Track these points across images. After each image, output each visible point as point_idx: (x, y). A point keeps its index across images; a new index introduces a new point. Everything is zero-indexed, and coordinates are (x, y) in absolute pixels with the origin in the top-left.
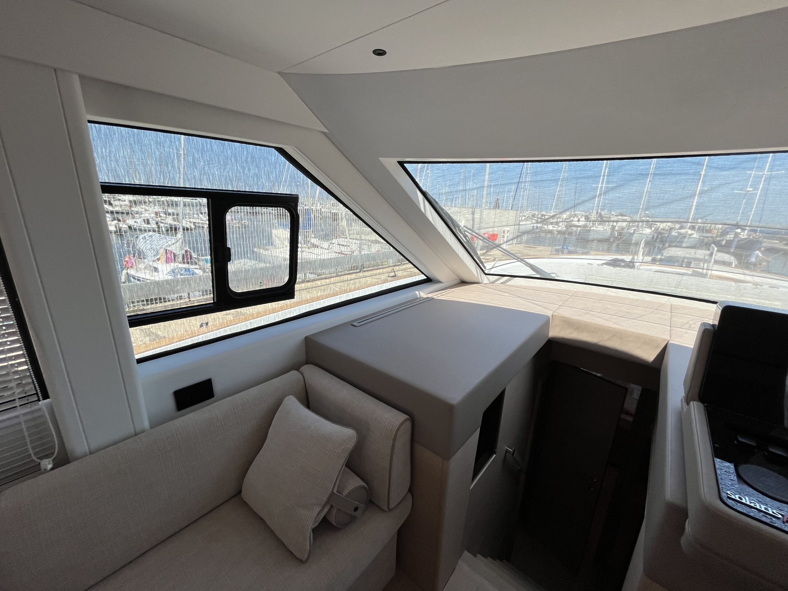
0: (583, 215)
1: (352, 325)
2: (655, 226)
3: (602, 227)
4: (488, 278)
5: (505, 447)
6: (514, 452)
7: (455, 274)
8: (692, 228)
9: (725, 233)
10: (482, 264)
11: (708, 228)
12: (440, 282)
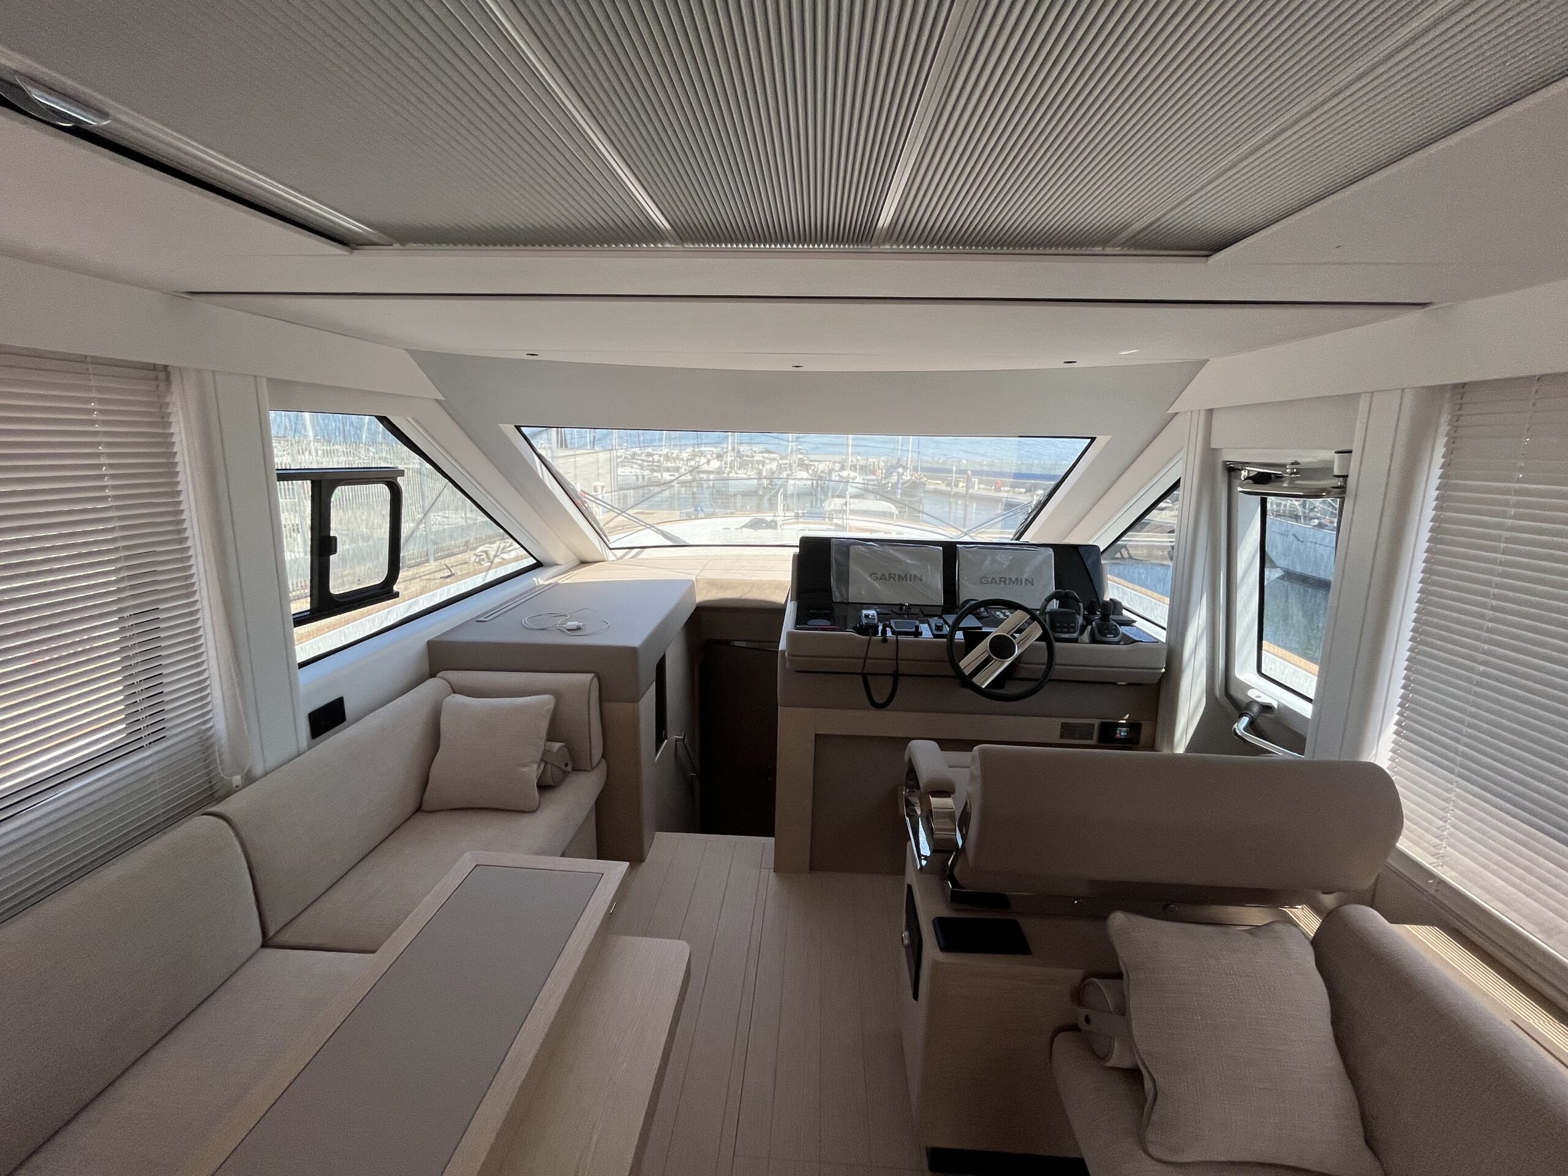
1: (477, 622)
4: (613, 554)
5: (674, 734)
6: (684, 739)
7: (574, 553)
8: (854, 468)
9: (888, 475)
10: (606, 536)
11: (871, 467)
12: (557, 565)
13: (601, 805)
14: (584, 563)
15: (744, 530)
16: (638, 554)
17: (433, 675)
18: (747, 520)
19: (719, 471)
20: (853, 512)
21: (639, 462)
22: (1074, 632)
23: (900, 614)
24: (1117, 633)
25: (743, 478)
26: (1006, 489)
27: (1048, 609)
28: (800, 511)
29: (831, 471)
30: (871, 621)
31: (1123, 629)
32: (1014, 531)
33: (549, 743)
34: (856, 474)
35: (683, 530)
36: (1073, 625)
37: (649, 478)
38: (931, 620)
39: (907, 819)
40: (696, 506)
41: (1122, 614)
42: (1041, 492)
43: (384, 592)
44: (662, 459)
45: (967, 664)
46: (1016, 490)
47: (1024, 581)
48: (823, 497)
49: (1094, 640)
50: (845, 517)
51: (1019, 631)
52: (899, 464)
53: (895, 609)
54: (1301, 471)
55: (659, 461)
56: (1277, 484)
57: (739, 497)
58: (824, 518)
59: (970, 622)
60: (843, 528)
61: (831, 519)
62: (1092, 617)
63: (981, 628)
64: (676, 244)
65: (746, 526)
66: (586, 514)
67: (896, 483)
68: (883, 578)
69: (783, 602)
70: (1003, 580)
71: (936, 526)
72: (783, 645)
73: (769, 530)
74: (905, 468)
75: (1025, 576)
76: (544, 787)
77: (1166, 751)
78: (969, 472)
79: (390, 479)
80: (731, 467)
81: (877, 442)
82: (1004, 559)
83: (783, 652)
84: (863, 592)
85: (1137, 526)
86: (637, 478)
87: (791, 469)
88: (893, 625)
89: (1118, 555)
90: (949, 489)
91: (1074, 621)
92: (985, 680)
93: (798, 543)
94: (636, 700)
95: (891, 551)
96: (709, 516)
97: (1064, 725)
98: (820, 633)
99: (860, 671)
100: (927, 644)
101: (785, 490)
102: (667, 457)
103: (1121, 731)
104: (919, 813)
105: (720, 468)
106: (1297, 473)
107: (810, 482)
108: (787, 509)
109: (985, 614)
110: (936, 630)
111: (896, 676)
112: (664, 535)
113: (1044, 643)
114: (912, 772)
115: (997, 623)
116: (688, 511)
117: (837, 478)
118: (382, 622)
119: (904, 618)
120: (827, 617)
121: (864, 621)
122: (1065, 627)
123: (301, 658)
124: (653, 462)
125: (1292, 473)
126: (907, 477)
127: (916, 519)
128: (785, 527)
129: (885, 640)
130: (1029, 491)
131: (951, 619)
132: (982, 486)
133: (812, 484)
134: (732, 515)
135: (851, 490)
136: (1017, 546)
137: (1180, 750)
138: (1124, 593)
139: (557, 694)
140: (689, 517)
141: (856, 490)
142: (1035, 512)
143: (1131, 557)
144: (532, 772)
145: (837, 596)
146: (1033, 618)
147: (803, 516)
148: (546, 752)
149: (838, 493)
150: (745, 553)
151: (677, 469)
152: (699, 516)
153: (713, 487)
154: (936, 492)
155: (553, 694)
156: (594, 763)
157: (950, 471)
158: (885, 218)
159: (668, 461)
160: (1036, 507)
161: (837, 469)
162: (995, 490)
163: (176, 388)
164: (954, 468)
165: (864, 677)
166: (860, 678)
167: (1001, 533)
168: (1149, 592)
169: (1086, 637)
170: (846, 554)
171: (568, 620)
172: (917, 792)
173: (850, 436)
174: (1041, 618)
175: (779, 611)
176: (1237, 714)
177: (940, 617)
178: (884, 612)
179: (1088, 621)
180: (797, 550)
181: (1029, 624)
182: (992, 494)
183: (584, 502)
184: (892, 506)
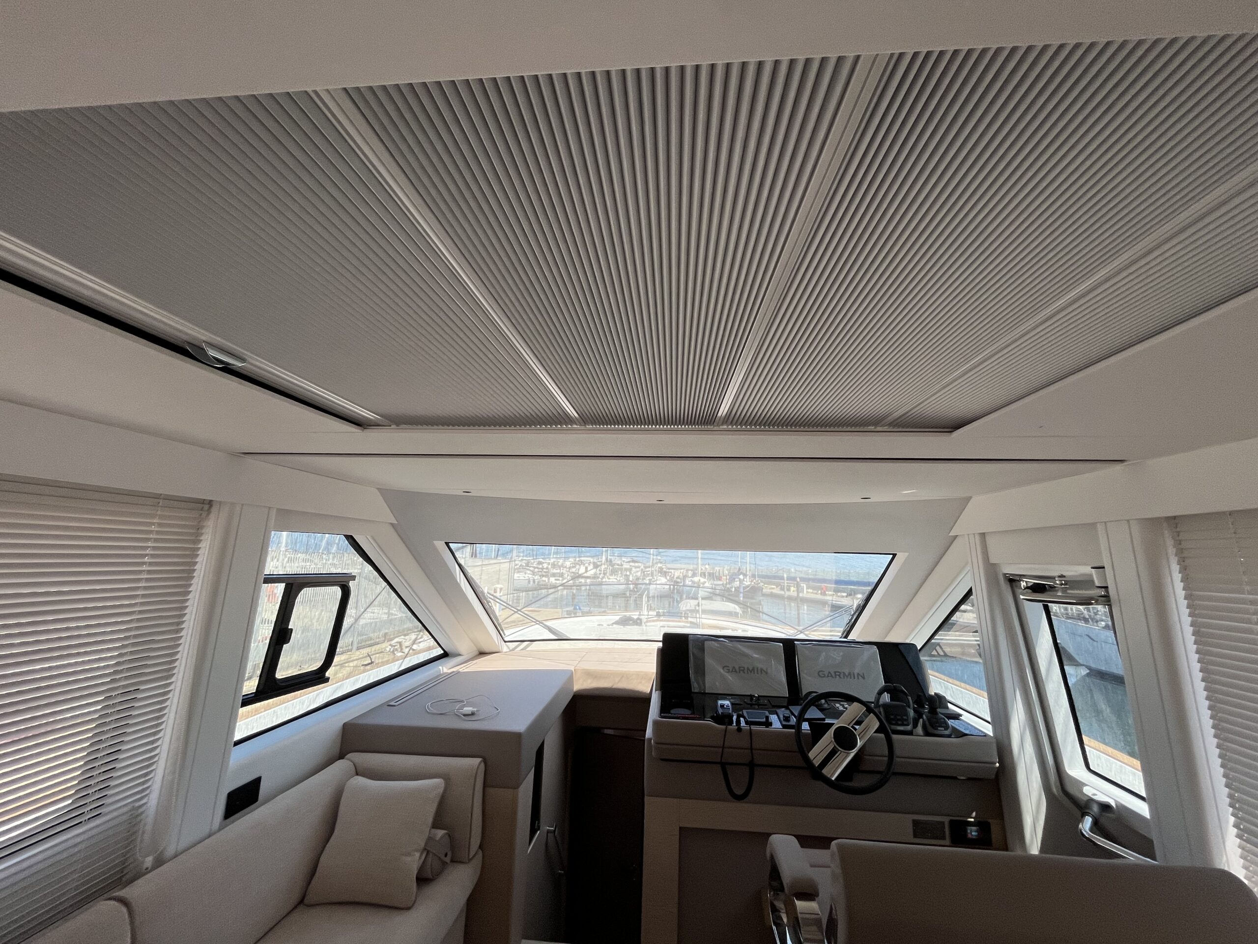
0: (590, 563)
1: (388, 706)
2: (670, 574)
3: (615, 577)
4: (507, 646)
5: (546, 826)
6: (554, 831)
7: (475, 645)
8: (703, 575)
9: (732, 580)
10: (502, 630)
11: (717, 574)
12: (460, 655)
13: (473, 904)
14: (482, 653)
15: (615, 626)
16: (527, 646)
17: (341, 756)
18: (617, 618)
19: (595, 577)
20: (704, 612)
21: (531, 569)
22: (908, 725)
23: (751, 705)
24: (947, 727)
25: (614, 582)
26: (830, 593)
27: (881, 701)
28: (661, 611)
29: (685, 577)
30: (726, 711)
31: (951, 722)
32: (842, 629)
33: (433, 831)
34: (705, 580)
35: (566, 626)
36: (905, 717)
37: (538, 582)
38: (779, 711)
39: (774, 928)
40: (575, 606)
41: (947, 708)
42: (860, 596)
43: (318, 677)
44: (550, 567)
45: (817, 754)
46: (839, 594)
47: (856, 676)
48: (679, 599)
49: (927, 734)
50: (698, 616)
51: (859, 723)
52: (740, 572)
53: (747, 700)
54: (1070, 583)
55: (547, 568)
56: (1051, 593)
57: (610, 598)
58: (681, 617)
59: (813, 713)
60: (697, 625)
61: (686, 618)
62: (921, 710)
63: (824, 719)
64: (581, 425)
65: (617, 623)
66: (489, 612)
67: (739, 588)
68: (734, 671)
69: (648, 691)
70: (838, 674)
71: (774, 625)
72: (649, 733)
73: (635, 627)
74: (745, 575)
75: (856, 671)
76: (423, 880)
77: (1019, 852)
78: (798, 580)
79: (344, 583)
80: (604, 574)
81: (722, 556)
82: (837, 655)
83: (650, 740)
84: (717, 683)
85: (946, 626)
86: (529, 582)
87: (652, 575)
88: (745, 714)
89: (934, 653)
90: (782, 593)
91: (906, 714)
92: (834, 771)
93: (661, 639)
94: (516, 787)
95: (739, 646)
96: (584, 614)
97: (916, 823)
98: (682, 722)
99: (719, 760)
100: (777, 734)
101: (648, 592)
102: (554, 566)
103: (971, 832)
104: (785, 920)
105: (595, 574)
106: (1065, 584)
107: (668, 587)
108: (650, 609)
109: (826, 706)
110: (784, 720)
111: (752, 766)
112: (551, 630)
113: (882, 736)
114: (775, 873)
115: (838, 714)
116: (568, 609)
117: (690, 583)
118: (310, 704)
119: (754, 709)
120: (689, 706)
121: (720, 711)
122: (898, 720)
123: (238, 736)
124: (543, 569)
125: (1062, 584)
126: (747, 582)
127: (758, 619)
128: (648, 624)
129: (739, 729)
130: (849, 595)
131: (796, 710)
132: (810, 590)
133: (670, 587)
134: (604, 613)
135: (701, 593)
136: (845, 643)
137: (1034, 849)
138: (946, 688)
139: (446, 778)
140: (570, 615)
141: (707, 594)
142: (857, 614)
143: (946, 655)
144: (413, 862)
145: (695, 688)
146: (869, 710)
147: (664, 615)
148: (430, 839)
149: (691, 595)
150: (616, 646)
151: (562, 575)
152: (578, 615)
153: (589, 590)
154: (772, 595)
155: (442, 778)
156: (472, 854)
157: (782, 578)
158: (723, 410)
159: (554, 568)
160: (857, 610)
161: (690, 575)
162: (821, 594)
163: (213, 516)
164: (785, 576)
165: (723, 765)
166: (718, 768)
167: (831, 631)
168: (968, 687)
169: (919, 730)
170: (702, 649)
171: (464, 706)
172: (782, 896)
173: (700, 551)
174: (876, 710)
175: (643, 701)
176: (1079, 814)
177: (787, 708)
178: (737, 702)
179: (919, 715)
180: (661, 644)
181: (866, 717)
182: (819, 597)
183: (488, 602)
184: (736, 607)
